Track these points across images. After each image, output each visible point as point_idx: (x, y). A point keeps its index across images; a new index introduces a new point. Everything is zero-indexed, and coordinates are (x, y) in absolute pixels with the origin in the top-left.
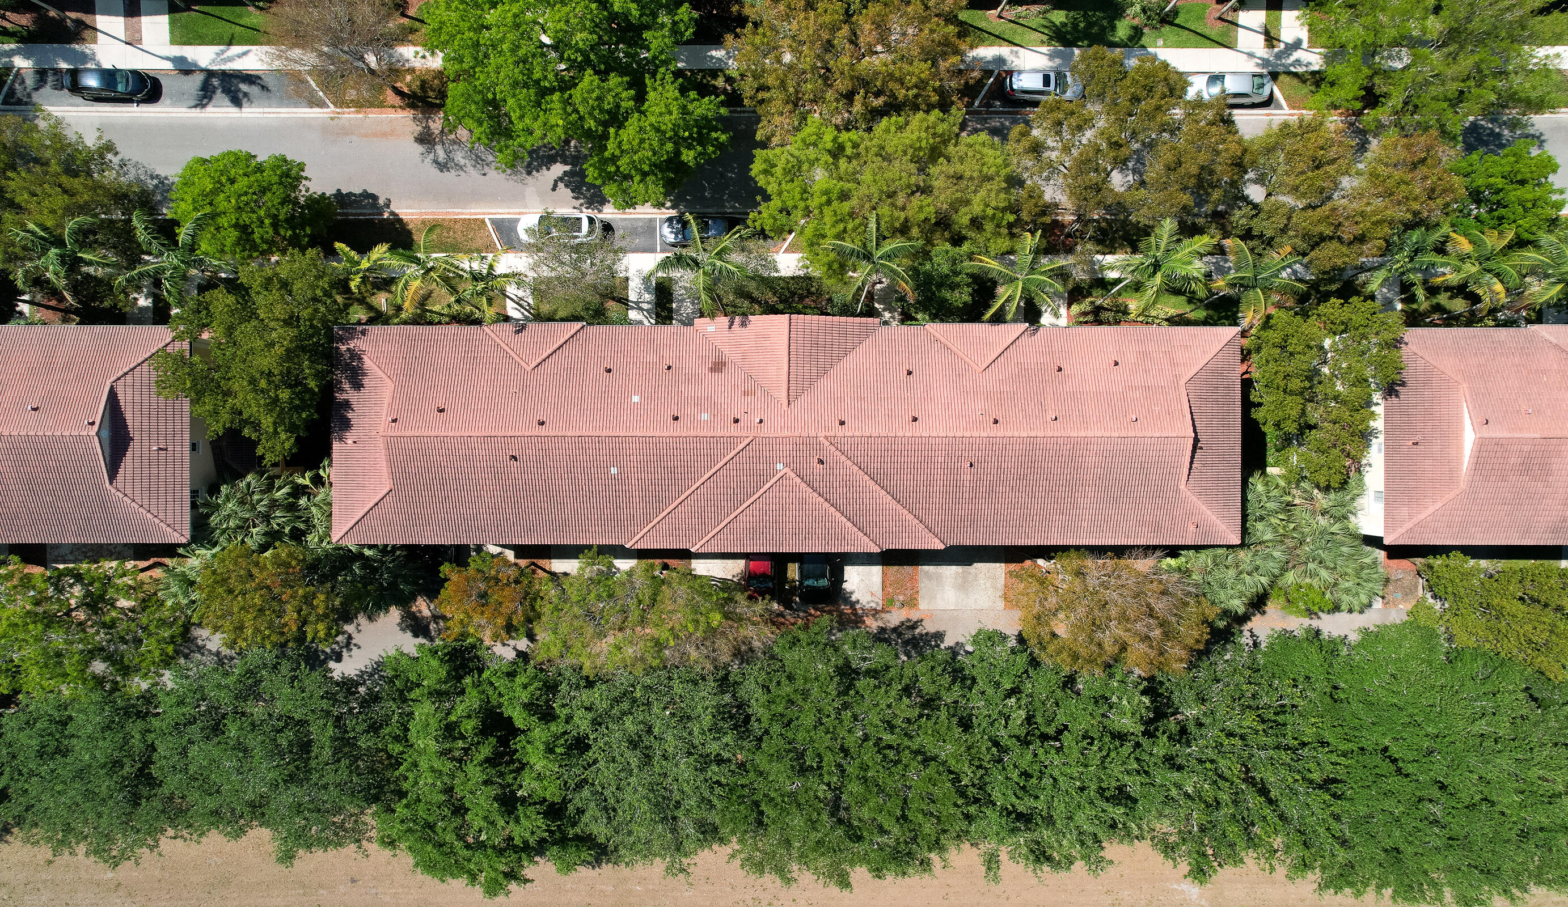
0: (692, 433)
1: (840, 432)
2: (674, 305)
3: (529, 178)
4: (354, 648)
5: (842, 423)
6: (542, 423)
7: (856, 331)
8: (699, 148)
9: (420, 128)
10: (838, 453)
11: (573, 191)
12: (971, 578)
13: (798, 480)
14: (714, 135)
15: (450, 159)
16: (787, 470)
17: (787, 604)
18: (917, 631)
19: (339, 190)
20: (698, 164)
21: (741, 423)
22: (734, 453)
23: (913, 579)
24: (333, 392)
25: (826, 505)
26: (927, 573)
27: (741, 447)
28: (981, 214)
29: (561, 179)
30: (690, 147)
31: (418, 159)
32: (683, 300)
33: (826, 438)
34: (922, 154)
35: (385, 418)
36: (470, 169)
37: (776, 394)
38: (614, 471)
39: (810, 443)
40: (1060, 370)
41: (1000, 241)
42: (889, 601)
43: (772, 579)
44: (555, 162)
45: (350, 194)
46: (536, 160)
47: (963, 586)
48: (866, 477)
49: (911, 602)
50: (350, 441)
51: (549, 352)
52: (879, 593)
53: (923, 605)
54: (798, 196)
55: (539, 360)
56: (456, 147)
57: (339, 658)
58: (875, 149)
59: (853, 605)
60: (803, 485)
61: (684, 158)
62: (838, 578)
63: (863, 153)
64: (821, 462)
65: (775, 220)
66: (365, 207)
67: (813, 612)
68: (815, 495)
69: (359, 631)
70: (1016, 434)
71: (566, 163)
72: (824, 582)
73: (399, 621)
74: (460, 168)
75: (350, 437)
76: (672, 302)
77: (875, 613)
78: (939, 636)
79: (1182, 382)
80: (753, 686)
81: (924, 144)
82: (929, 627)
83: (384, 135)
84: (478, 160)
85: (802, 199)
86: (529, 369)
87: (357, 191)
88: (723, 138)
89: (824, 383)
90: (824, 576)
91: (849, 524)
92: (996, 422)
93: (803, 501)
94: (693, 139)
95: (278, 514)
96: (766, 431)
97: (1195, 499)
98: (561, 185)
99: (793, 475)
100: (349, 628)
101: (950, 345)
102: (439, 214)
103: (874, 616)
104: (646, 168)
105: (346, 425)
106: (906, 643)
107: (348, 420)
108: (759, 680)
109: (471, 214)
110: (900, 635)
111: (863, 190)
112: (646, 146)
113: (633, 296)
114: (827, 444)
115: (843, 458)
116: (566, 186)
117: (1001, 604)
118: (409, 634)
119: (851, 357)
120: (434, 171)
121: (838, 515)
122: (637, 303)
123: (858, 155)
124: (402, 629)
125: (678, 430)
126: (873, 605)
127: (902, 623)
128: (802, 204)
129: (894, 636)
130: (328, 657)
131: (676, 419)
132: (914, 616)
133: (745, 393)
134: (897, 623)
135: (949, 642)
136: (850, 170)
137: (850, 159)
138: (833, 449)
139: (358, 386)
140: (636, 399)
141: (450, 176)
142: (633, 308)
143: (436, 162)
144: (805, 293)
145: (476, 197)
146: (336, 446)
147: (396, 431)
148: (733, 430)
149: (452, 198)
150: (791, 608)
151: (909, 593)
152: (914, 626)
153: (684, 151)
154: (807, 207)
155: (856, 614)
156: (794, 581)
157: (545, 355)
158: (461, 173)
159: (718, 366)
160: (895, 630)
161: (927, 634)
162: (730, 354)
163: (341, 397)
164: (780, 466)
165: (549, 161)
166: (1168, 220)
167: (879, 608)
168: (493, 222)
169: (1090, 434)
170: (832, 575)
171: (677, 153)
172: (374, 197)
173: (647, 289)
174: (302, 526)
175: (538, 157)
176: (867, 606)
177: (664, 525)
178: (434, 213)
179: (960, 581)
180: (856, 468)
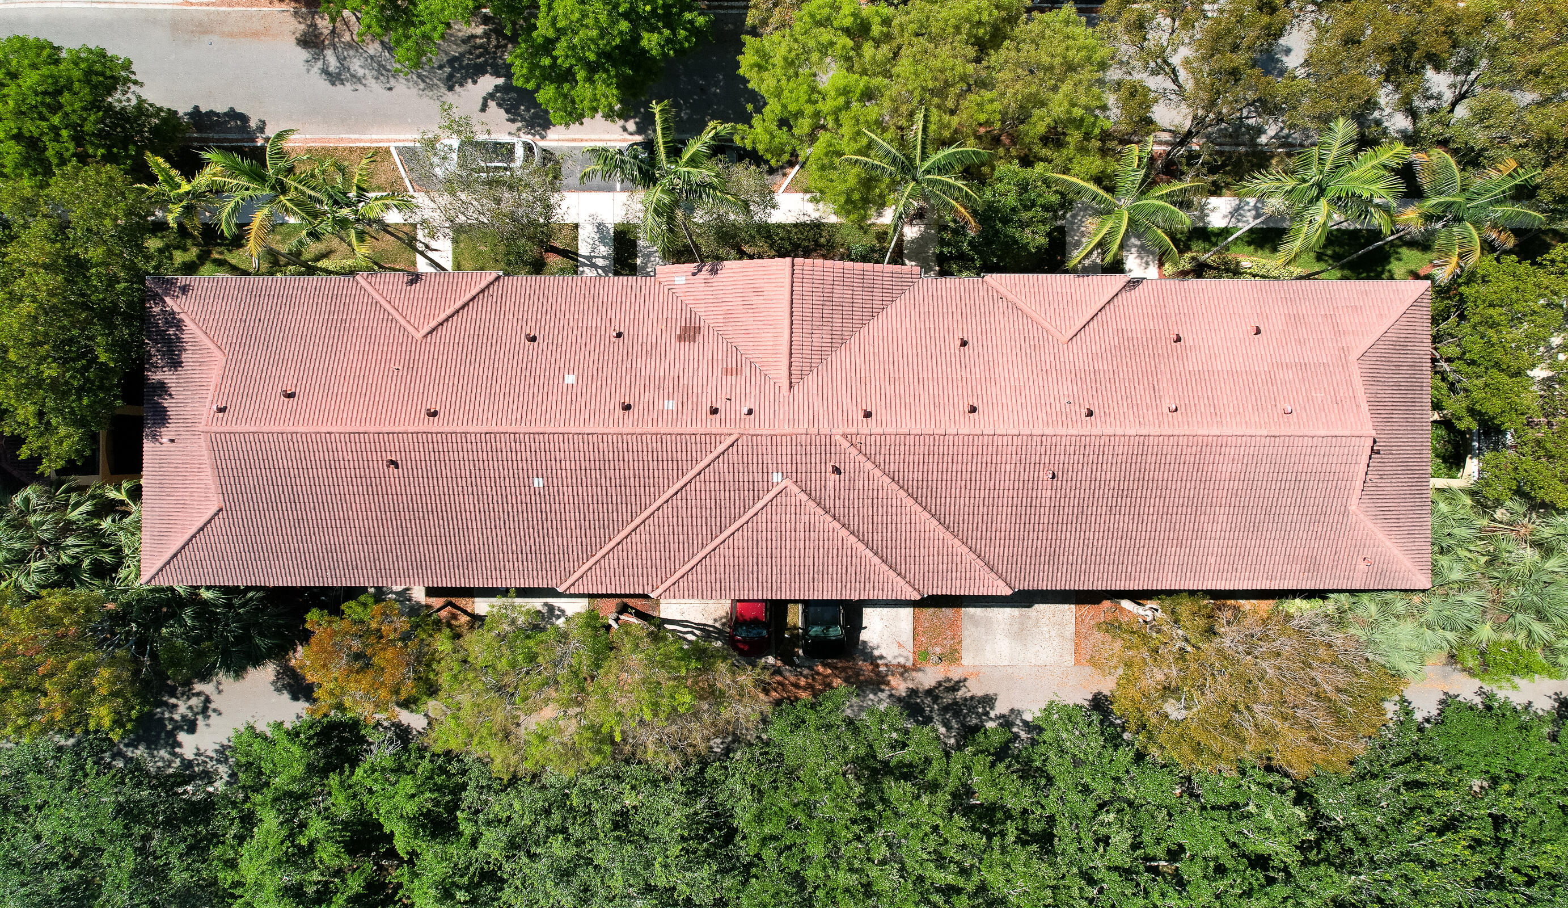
0: (650, 428)
1: (866, 427)
2: (639, 261)
3: (450, 94)
4: (213, 715)
5: (868, 415)
6: (434, 414)
7: (887, 284)
8: (667, 32)
9: (303, 27)
10: (861, 458)
11: (507, 111)
12: (1030, 623)
13: (804, 497)
14: (688, 16)
15: (344, 68)
16: (787, 482)
17: (787, 658)
18: (960, 694)
19: (196, 108)
20: (665, 55)
21: (721, 415)
22: (711, 457)
23: (954, 626)
24: (144, 369)
25: (844, 533)
26: (972, 617)
27: (721, 448)
28: (1064, 117)
29: (491, 96)
30: (653, 29)
31: (302, 68)
32: (650, 255)
33: (844, 435)
34: (981, 31)
35: (208, 408)
36: (371, 82)
37: (772, 373)
38: (538, 483)
39: (823, 444)
40: (1178, 339)
41: (1087, 160)
42: (922, 654)
43: (766, 625)
44: (484, 73)
45: (211, 113)
46: (458, 70)
47: (1020, 635)
48: (902, 494)
49: (952, 656)
50: (164, 440)
51: (449, 312)
52: (909, 644)
53: (967, 659)
54: (804, 98)
55: (433, 324)
56: (351, 53)
57: (192, 728)
58: (913, 27)
59: (873, 660)
60: (811, 504)
61: (644, 43)
62: (855, 623)
63: (896, 31)
64: (837, 471)
65: (773, 137)
66: (231, 130)
67: (820, 669)
68: (828, 518)
69: (220, 692)
70: (1119, 431)
71: (498, 75)
72: (836, 632)
73: (273, 678)
74: (358, 79)
75: (166, 434)
76: (636, 256)
77: (904, 671)
78: (988, 701)
79: (1353, 356)
80: (739, 787)
81: (985, 17)
82: (975, 689)
83: (255, 34)
84: (382, 71)
85: (809, 101)
86: (419, 336)
87: (221, 108)
88: (701, 20)
89: (840, 357)
90: (835, 622)
91: (876, 560)
92: (1090, 413)
93: (811, 527)
94: (659, 17)
95: (71, 541)
96: (756, 426)
97: (1370, 525)
98: (492, 104)
99: (796, 490)
100: (206, 688)
101: (1020, 304)
102: (329, 141)
103: (902, 674)
104: (592, 57)
105: (161, 417)
106: (945, 709)
107: (165, 410)
108: (749, 779)
109: (372, 141)
110: (936, 699)
111: (895, 89)
112: (590, 21)
113: (584, 249)
114: (846, 444)
115: (869, 465)
116: (499, 105)
117: (1070, 659)
118: (286, 696)
119: (880, 321)
120: (322, 84)
121: (861, 546)
122: (589, 258)
123: (888, 37)
124: (278, 690)
125: (628, 424)
126: (902, 661)
127: (940, 684)
128: (809, 109)
129: (928, 701)
130: (178, 727)
131: (627, 407)
132: (955, 674)
133: (728, 372)
134: (933, 684)
135: (1001, 708)
136: (879, 57)
137: (877, 43)
138: (854, 451)
139: (176, 364)
140: (570, 379)
141: (344, 91)
142: (584, 265)
143: (325, 71)
144: (812, 245)
145: (379, 118)
146: (147, 446)
147: (224, 425)
148: (710, 425)
149: (346, 119)
150: (791, 664)
151: (948, 643)
152: (955, 687)
153: (645, 35)
154: (817, 114)
155: (878, 674)
156: (795, 628)
157: (443, 316)
158: (360, 87)
159: (689, 333)
160: (929, 692)
161: (972, 698)
162: (708, 316)
163: (155, 377)
164: (777, 477)
165: (476, 72)
166: (1341, 121)
167: (909, 664)
168: (400, 151)
169: (1226, 431)
170: (847, 620)
171: (636, 39)
172: (244, 118)
173: (602, 240)
174: (108, 558)
175: (461, 67)
176: (895, 662)
177: (611, 561)
178: (323, 140)
179: (1016, 627)
180: (887, 480)
